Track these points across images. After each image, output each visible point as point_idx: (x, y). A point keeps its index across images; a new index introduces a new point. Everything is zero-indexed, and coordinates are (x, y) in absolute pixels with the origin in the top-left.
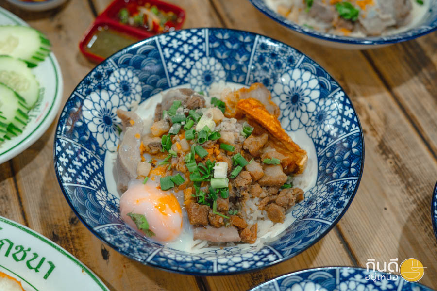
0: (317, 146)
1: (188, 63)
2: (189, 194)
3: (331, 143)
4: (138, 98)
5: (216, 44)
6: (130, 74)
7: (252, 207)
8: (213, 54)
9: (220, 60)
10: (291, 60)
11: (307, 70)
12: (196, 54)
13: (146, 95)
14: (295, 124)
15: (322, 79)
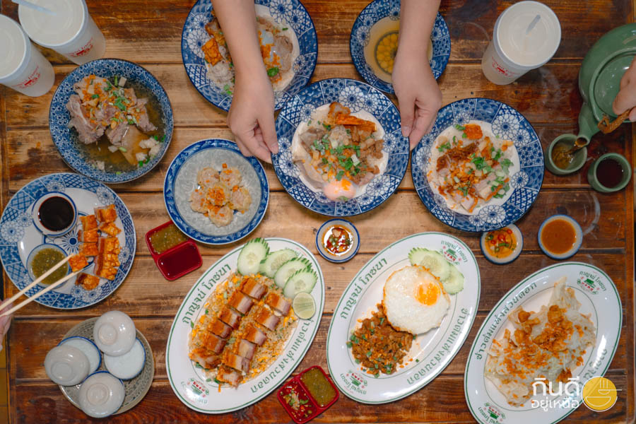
0: (375, 115)
1: (298, 114)
2: (349, 175)
3: (381, 113)
4: (289, 144)
5: (304, 98)
6: (282, 139)
7: (372, 162)
8: (305, 102)
9: (310, 103)
10: (341, 85)
11: (351, 85)
12: (299, 108)
13: (291, 140)
14: (357, 109)
15: (360, 86)
